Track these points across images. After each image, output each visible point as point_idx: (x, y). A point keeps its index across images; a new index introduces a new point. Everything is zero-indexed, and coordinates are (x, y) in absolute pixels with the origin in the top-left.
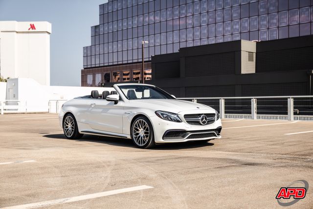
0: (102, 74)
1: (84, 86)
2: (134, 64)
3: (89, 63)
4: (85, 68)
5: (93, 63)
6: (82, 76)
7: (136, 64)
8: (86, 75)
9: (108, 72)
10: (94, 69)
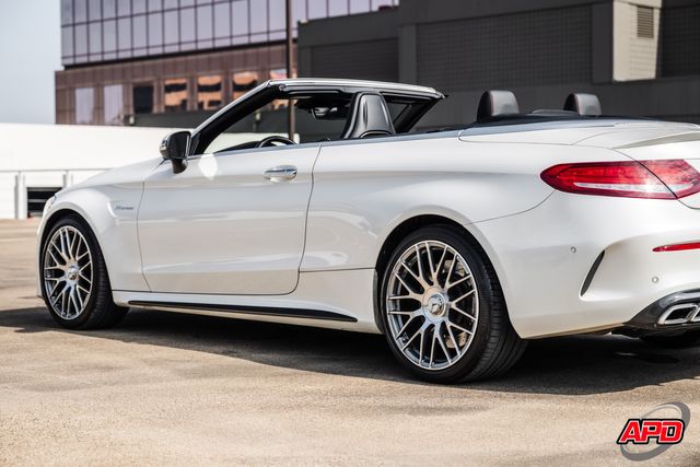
0: (125, 84)
1: (65, 123)
2: (235, 53)
3: (81, 49)
4: (67, 67)
5: (95, 48)
6: (57, 91)
7: (241, 52)
8: (72, 90)
9: (147, 79)
10: (98, 68)
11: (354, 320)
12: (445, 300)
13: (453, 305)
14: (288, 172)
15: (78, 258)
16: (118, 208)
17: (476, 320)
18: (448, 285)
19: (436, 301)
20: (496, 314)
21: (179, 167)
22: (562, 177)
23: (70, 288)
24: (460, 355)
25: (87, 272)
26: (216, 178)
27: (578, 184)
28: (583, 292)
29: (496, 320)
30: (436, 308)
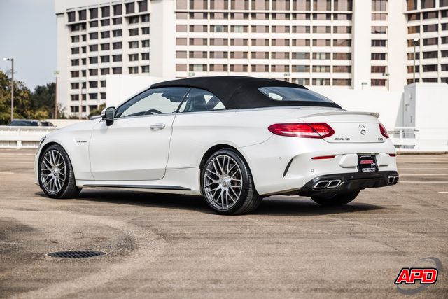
11: (190, 190)
14: (161, 126)
15: (58, 164)
16: (79, 141)
22: (277, 129)
25: (63, 171)
27: (283, 132)
28: (284, 176)
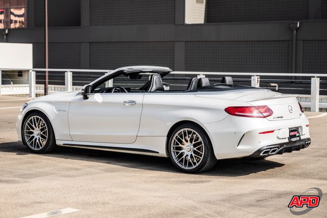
11: (158, 153)
12: (192, 147)
13: (195, 149)
14: (133, 103)
15: (40, 128)
16: (59, 110)
17: (203, 154)
18: (193, 143)
19: (189, 147)
20: (210, 152)
21: (86, 98)
22: (232, 111)
23: (36, 139)
24: (197, 165)
26: (103, 103)
27: (236, 113)
28: (238, 146)
29: (210, 154)
30: (189, 150)
